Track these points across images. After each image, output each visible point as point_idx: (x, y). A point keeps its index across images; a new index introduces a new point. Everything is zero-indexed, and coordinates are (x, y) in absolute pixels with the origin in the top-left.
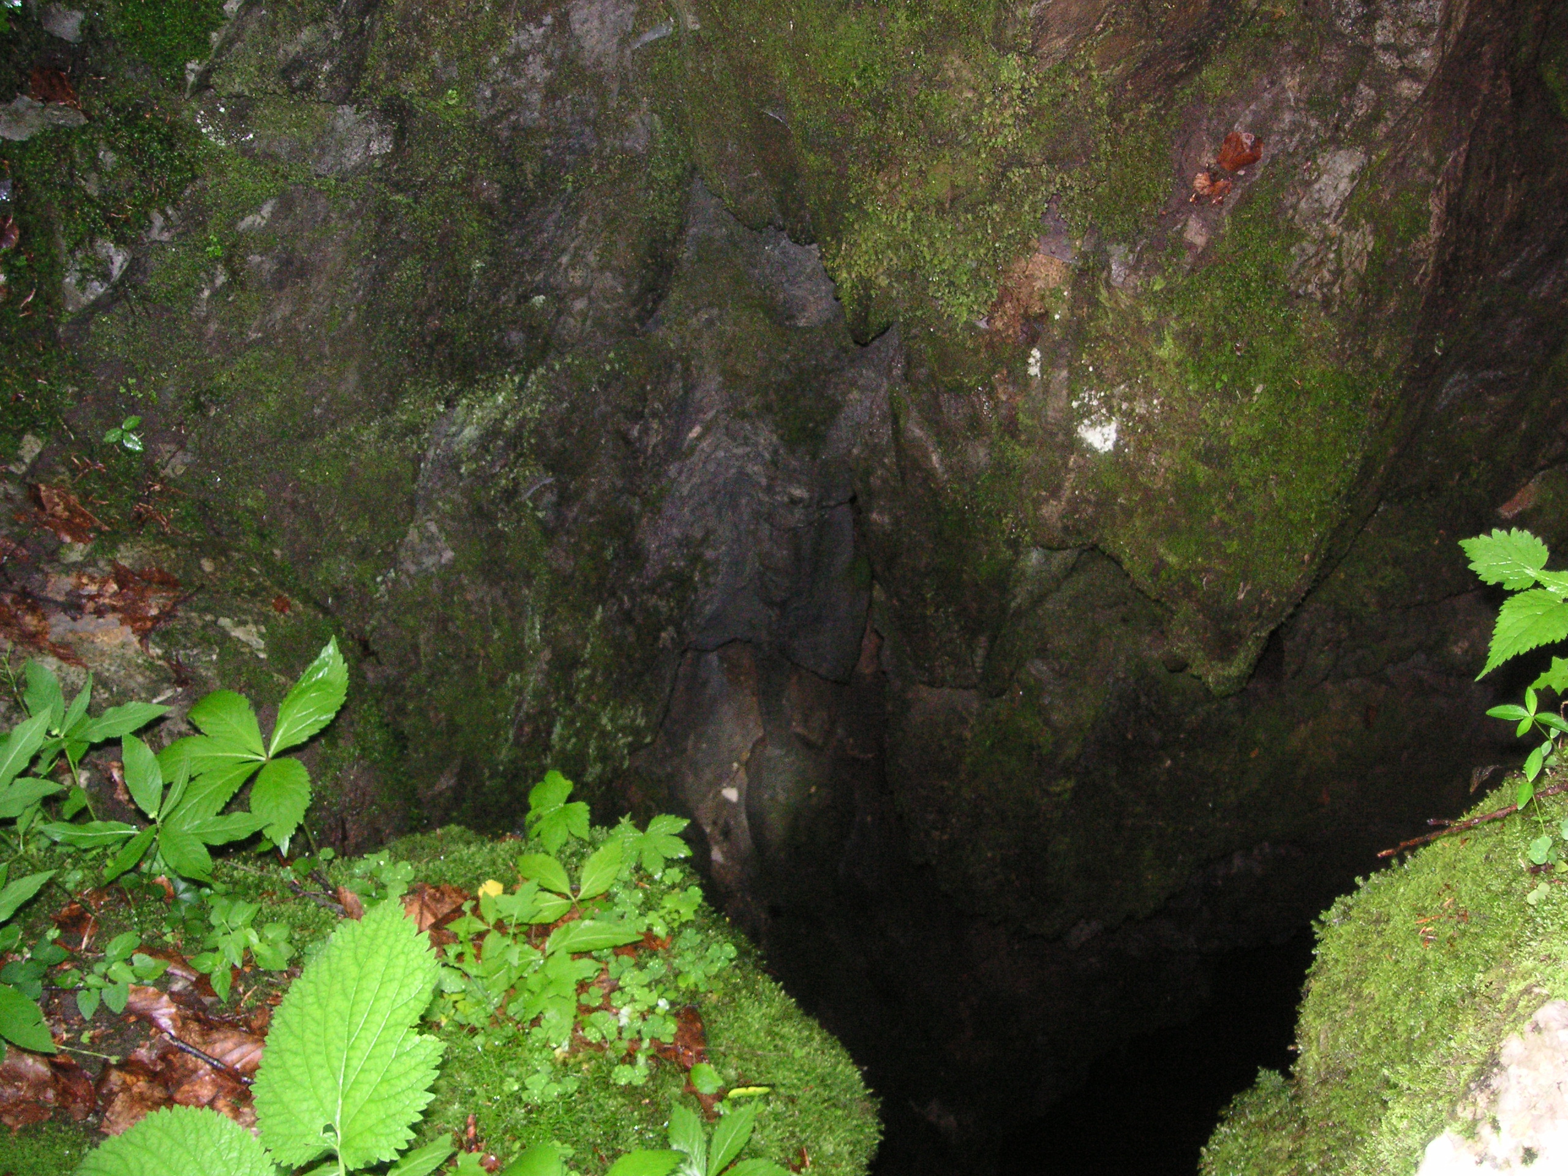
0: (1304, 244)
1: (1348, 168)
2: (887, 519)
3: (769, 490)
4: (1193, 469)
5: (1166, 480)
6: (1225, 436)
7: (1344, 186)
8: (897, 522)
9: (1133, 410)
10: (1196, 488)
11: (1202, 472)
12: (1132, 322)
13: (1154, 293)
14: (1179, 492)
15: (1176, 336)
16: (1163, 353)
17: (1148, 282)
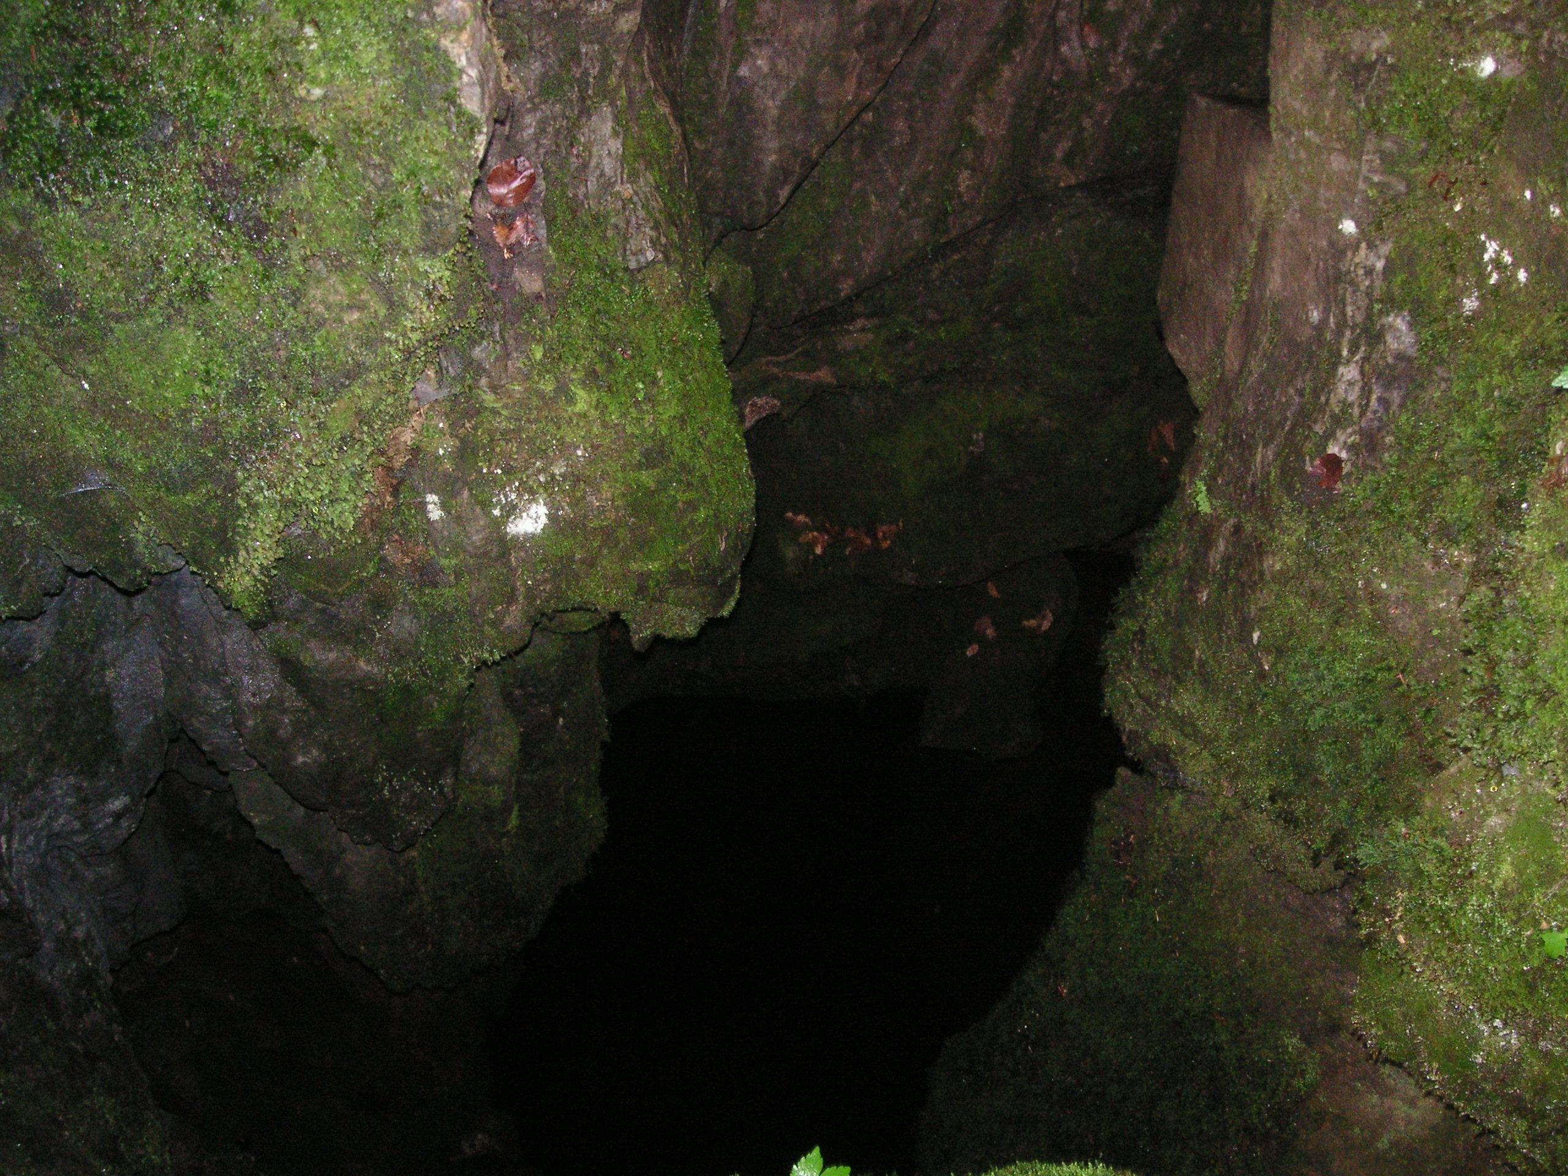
0: (613, 220)
1: (608, 127)
2: (315, 752)
3: (87, 826)
4: (637, 481)
5: (617, 509)
6: (655, 432)
7: (615, 145)
8: (326, 748)
9: (553, 476)
10: (651, 494)
11: (647, 478)
12: (535, 402)
13: (541, 363)
14: (635, 508)
15: (583, 384)
16: (581, 407)
17: (528, 357)
